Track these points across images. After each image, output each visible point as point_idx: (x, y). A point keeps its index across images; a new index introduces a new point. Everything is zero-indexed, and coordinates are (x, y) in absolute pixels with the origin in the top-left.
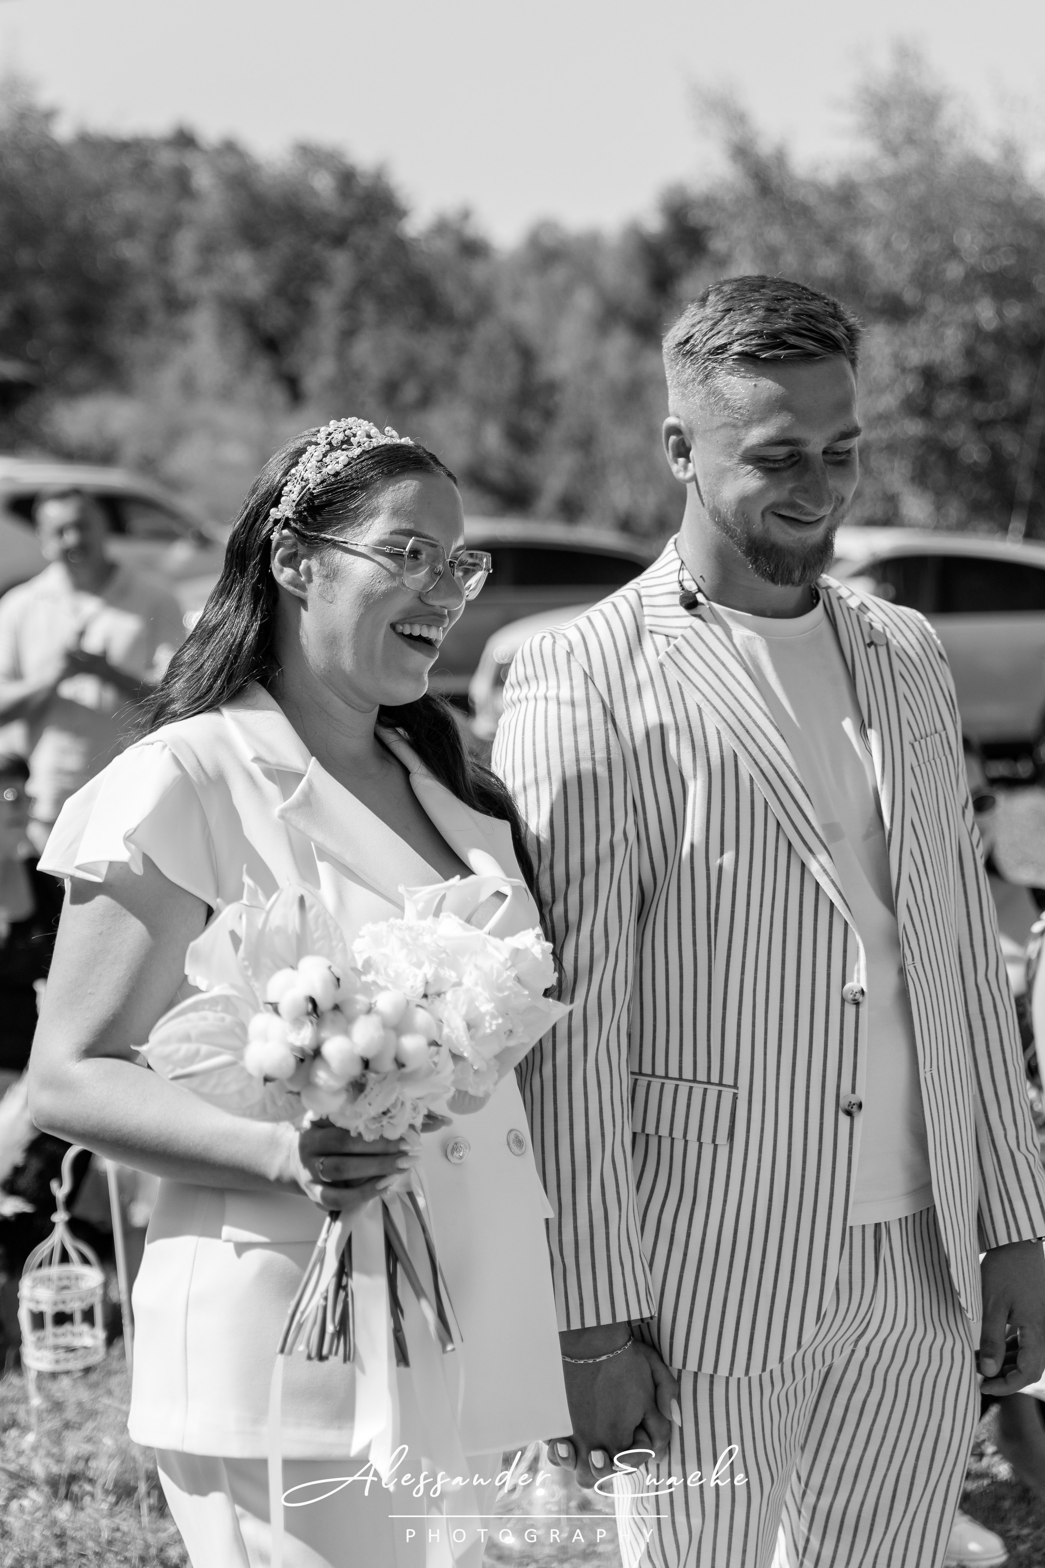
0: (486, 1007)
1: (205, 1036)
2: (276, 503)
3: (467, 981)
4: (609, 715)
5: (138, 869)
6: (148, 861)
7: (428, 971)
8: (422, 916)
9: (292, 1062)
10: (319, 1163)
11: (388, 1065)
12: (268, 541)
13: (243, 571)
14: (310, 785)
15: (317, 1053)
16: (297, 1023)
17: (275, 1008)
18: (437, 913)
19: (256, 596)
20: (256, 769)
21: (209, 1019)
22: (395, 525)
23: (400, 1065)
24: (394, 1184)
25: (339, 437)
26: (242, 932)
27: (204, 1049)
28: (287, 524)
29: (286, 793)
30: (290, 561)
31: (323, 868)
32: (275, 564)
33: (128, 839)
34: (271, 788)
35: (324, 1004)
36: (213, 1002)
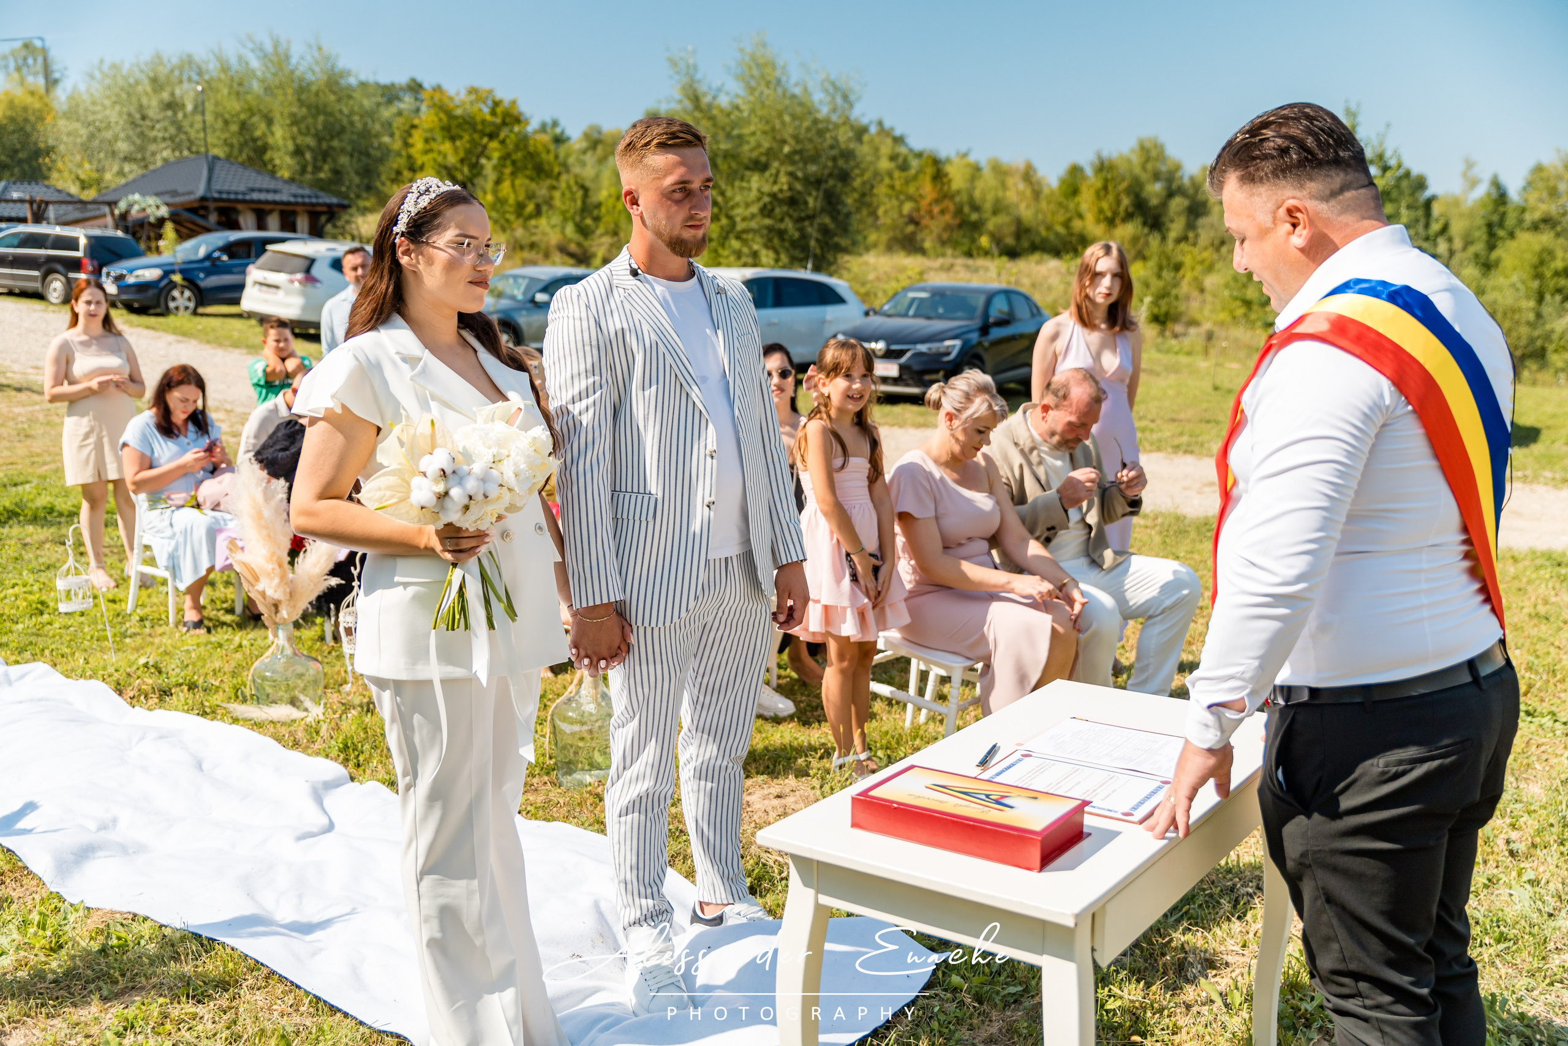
0: (523, 466)
1: (389, 488)
2: (396, 224)
3: (513, 454)
4: (598, 324)
5: (339, 411)
6: (344, 407)
7: (494, 450)
8: (486, 422)
9: (435, 499)
10: (447, 542)
11: (480, 497)
12: (394, 244)
13: (382, 259)
14: (425, 364)
15: (446, 494)
16: (436, 481)
17: (425, 474)
18: (493, 420)
19: (391, 272)
20: (397, 358)
21: (392, 480)
22: (457, 232)
23: (486, 497)
24: (483, 549)
25: (423, 188)
26: (405, 439)
27: (388, 493)
28: (403, 234)
29: (413, 368)
30: (407, 252)
31: (433, 405)
32: (399, 254)
33: (333, 397)
34: (405, 367)
35: (448, 471)
36: (393, 473)
